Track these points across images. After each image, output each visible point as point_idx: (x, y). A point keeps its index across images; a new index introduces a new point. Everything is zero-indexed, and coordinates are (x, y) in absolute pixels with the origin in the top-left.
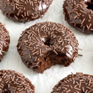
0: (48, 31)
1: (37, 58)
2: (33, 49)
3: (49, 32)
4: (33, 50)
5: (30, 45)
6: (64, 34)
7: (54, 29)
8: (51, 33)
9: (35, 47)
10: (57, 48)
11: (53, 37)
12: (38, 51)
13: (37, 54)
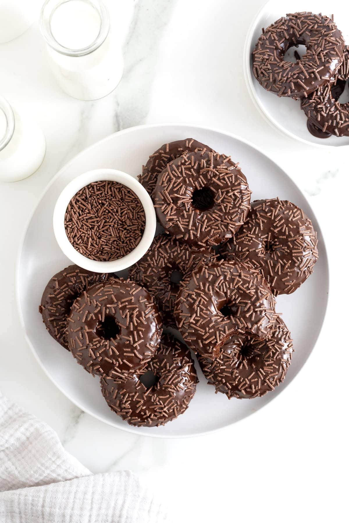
0: (227, 291)
1: (212, 348)
2: (206, 333)
3: (229, 291)
4: (205, 335)
5: (199, 324)
6: (254, 295)
7: (237, 286)
8: (232, 294)
9: (207, 329)
10: (244, 326)
11: (235, 300)
12: (214, 337)
13: (213, 342)
